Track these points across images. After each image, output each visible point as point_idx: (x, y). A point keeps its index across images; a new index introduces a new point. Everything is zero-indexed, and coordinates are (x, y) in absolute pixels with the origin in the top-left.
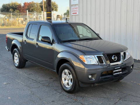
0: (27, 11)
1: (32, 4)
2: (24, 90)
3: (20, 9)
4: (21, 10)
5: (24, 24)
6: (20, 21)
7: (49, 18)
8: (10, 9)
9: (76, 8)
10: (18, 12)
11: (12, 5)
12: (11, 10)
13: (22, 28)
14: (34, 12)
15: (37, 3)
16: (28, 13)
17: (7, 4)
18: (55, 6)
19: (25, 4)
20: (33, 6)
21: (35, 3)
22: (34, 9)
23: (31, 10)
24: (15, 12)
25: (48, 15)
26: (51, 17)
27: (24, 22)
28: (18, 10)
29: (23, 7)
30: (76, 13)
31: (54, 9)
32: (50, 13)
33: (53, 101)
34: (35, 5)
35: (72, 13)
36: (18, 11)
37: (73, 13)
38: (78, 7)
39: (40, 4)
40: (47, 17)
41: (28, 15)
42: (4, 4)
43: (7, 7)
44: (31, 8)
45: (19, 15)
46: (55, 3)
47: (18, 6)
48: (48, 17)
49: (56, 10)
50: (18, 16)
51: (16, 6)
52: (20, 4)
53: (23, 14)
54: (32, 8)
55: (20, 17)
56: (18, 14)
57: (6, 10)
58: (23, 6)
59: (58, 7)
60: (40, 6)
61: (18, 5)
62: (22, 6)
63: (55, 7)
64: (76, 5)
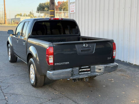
1: (64, 3)
8: (45, 7)
9: (73, 6)
11: (47, 4)
12: (46, 9)
17: (43, 4)
19: (58, 3)
23: (63, 8)
25: (52, 13)
26: (54, 15)
30: (73, 11)
35: (70, 11)
37: (71, 11)
40: (50, 15)
42: (41, 4)
43: (43, 6)
57: (42, 9)
64: (74, 3)
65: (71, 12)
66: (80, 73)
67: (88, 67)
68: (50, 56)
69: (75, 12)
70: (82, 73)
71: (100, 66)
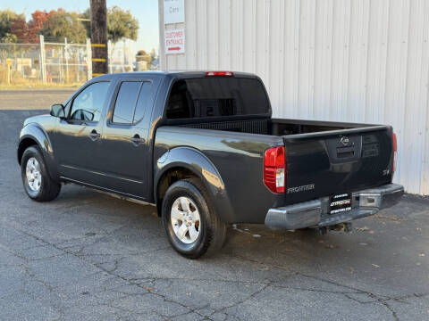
0: (42, 37)
1: (58, 18)
2: (5, 265)
3: (20, 30)
4: (25, 34)
5: (31, 79)
6: (20, 68)
7: (100, 60)
9: (178, 34)
10: (14, 41)
13: (22, 89)
14: (64, 42)
15: (75, 14)
16: (43, 43)
18: (130, 25)
19: (36, 15)
20: (61, 23)
21: (68, 15)
22: (65, 32)
23: (54, 33)
24: (7, 39)
25: (98, 51)
26: (106, 58)
27: (34, 71)
28: (15, 33)
29: (31, 25)
30: (178, 49)
31: (128, 34)
32: (103, 46)
33: (84, 293)
34: (68, 19)
35: (167, 48)
36: (15, 36)
37: (170, 49)
38: (183, 30)
39: (82, 18)
40: (93, 57)
41: (43, 50)
44: (54, 28)
45: (18, 49)
46: (129, 15)
47: (14, 20)
48: (97, 57)
49: (133, 37)
50: (16, 54)
51: (7, 23)
52: (19, 17)
53: (29, 47)
54: (59, 29)
55: (20, 57)
56: (15, 48)
58: (30, 21)
59: (137, 28)
60: (83, 22)
61: (13, 17)
62: (27, 21)
63: (131, 28)
64: (178, 26)
65: (167, 52)
66: (332, 212)
67: (346, 195)
68: (278, 170)
69: (182, 50)
70: (336, 211)
71: (372, 191)
